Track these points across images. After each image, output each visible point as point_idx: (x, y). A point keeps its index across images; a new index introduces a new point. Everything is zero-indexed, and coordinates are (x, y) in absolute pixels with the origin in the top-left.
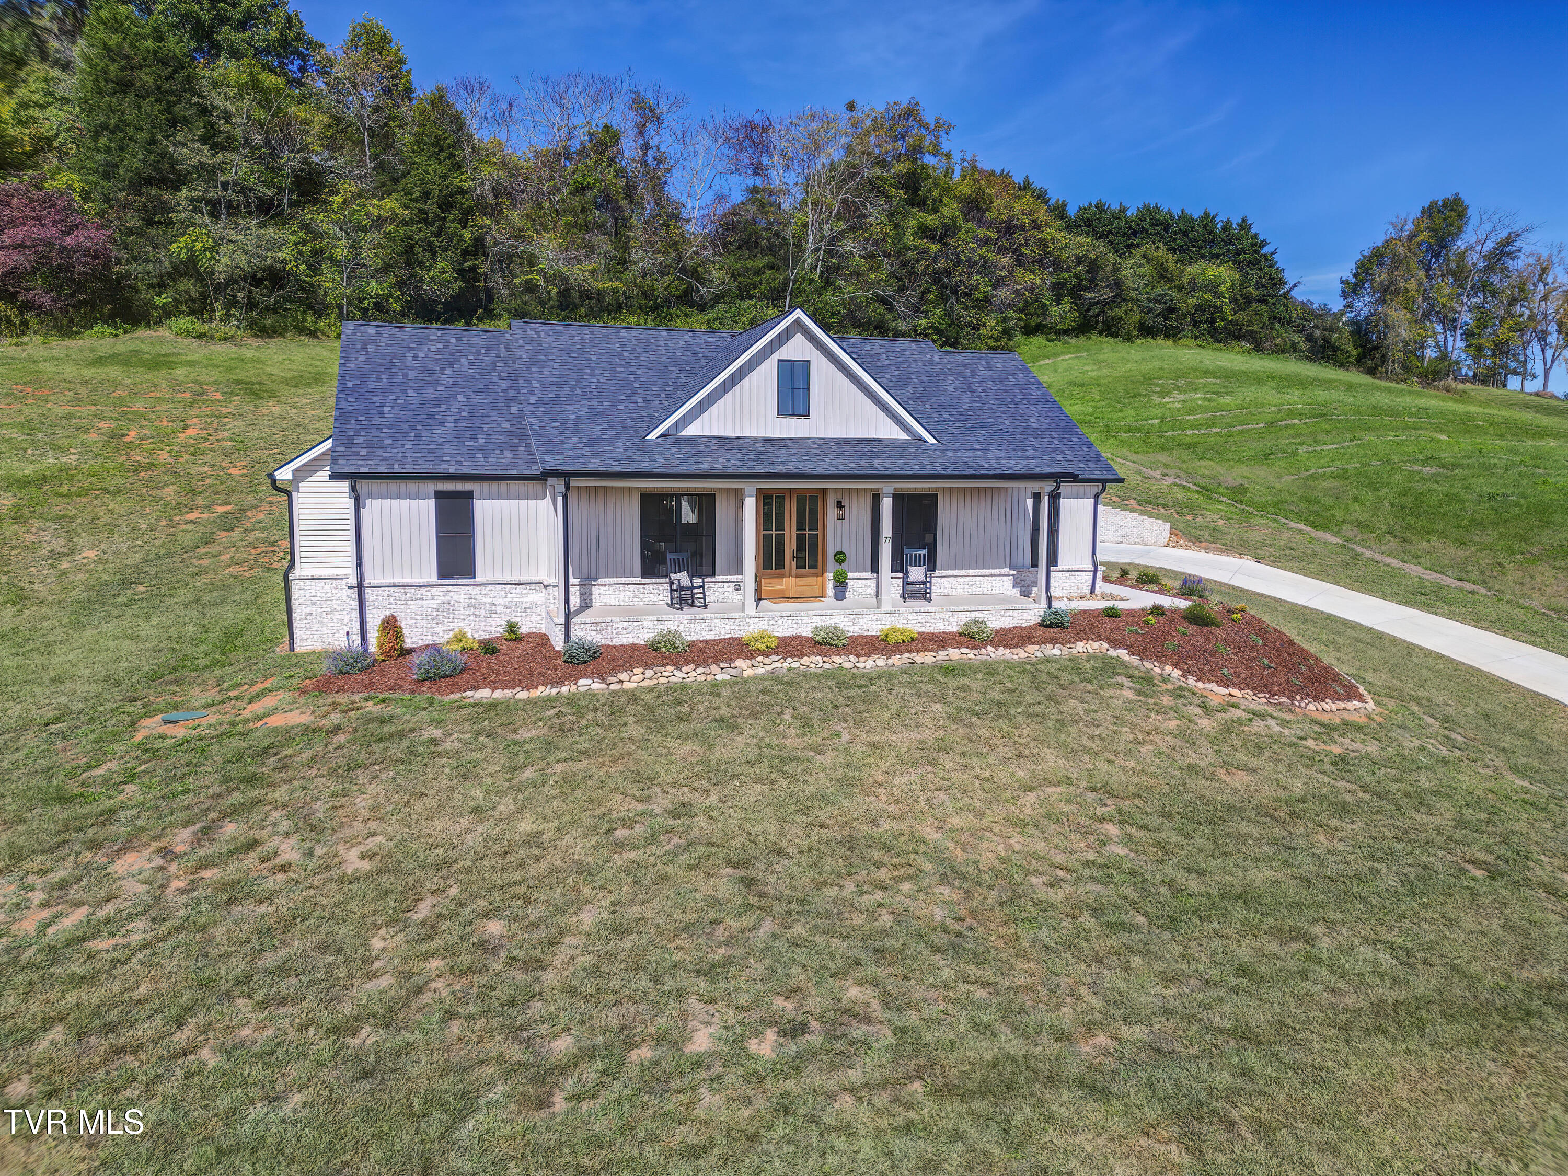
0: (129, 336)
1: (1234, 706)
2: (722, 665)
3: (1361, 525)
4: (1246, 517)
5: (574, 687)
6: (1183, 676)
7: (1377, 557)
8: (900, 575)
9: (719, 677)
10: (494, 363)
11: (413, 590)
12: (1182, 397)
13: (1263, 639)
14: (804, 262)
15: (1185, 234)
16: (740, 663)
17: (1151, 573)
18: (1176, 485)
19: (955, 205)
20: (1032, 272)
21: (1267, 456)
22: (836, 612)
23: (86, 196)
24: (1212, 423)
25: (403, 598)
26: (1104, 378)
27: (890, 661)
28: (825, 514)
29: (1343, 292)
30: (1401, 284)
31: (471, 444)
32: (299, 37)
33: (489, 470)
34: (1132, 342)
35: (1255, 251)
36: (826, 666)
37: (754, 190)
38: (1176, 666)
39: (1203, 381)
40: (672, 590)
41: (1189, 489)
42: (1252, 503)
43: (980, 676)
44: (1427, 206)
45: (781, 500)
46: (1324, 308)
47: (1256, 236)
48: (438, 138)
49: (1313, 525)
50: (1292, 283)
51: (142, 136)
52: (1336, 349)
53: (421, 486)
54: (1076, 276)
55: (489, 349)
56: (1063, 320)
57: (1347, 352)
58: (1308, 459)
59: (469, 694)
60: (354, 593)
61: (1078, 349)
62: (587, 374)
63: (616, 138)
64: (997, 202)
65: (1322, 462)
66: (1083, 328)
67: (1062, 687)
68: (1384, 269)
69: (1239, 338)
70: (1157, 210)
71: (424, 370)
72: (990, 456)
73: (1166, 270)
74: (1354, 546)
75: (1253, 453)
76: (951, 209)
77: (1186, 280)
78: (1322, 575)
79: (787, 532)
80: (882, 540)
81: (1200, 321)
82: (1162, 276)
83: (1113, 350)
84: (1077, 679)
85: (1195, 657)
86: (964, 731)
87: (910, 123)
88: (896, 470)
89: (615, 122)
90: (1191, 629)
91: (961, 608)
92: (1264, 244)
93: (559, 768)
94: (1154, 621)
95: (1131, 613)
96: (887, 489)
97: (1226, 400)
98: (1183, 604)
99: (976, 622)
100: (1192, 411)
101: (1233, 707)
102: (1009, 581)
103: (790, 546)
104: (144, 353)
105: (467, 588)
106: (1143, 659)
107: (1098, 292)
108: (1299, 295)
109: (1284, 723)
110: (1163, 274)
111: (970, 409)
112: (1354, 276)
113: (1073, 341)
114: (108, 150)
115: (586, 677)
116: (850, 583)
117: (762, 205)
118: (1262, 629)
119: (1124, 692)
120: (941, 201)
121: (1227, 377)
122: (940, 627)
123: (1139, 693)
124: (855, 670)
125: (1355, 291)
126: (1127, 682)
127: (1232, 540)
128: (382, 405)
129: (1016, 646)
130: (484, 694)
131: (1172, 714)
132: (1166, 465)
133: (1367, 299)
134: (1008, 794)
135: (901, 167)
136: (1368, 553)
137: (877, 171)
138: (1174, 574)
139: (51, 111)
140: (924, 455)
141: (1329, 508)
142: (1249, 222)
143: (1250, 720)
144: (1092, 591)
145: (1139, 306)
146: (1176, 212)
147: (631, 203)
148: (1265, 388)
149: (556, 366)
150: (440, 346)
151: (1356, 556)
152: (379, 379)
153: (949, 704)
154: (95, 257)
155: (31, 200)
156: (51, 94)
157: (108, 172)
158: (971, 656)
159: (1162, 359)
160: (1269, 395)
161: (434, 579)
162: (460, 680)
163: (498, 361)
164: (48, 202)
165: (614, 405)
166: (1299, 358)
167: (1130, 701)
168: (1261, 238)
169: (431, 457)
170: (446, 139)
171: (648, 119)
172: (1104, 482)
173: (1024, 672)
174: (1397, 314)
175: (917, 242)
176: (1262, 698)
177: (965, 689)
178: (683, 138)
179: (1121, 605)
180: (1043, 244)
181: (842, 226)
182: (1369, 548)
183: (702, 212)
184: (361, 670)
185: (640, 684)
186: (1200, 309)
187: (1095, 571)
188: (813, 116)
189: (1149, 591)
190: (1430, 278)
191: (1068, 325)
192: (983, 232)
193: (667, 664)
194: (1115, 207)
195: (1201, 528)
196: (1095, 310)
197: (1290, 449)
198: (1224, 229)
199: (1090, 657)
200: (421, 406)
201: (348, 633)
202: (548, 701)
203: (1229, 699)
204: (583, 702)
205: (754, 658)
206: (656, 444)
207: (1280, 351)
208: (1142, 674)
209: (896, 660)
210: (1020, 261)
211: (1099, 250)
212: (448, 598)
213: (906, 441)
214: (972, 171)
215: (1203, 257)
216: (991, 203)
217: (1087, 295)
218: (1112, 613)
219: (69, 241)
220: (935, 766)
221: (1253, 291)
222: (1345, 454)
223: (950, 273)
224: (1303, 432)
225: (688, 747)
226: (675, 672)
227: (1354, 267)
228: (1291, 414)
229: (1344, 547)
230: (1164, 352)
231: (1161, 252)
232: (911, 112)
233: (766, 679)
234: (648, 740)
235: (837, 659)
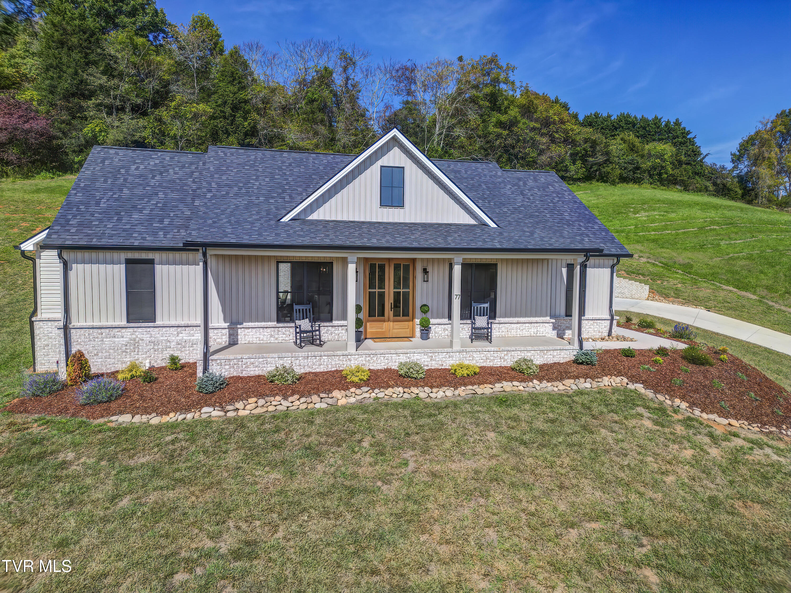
0: (60, 178)
1: (736, 435)
2: (322, 395)
3: (768, 288)
4: (695, 282)
5: (198, 414)
6: (689, 407)
7: (783, 308)
8: (469, 321)
9: (317, 406)
10: (192, 172)
11: (107, 330)
12: (647, 214)
13: (747, 376)
14: (434, 140)
15: (644, 128)
16: (336, 394)
17: (649, 320)
18: (648, 262)
19: (517, 110)
20: (560, 147)
21: (702, 247)
22: (419, 350)
23: (40, 103)
24: (665, 228)
25: (100, 336)
26: (601, 204)
27: (457, 392)
28: (414, 277)
29: (733, 160)
30: (766, 155)
31: (158, 225)
32: (164, 22)
33: (166, 244)
34: (616, 186)
35: (684, 137)
36: (406, 396)
37: (407, 102)
38: (683, 398)
39: (658, 205)
40: (296, 333)
41: (657, 265)
42: (697, 274)
43: (527, 407)
44: (779, 113)
45: (382, 268)
46: (723, 168)
47: (684, 128)
48: (232, 73)
49: (737, 287)
50: (705, 154)
51: (71, 71)
52: (729, 190)
53: (115, 255)
54: (584, 149)
55: (191, 164)
56: (577, 173)
57: (736, 192)
58: (727, 248)
59: (114, 418)
60: (61, 332)
61: (586, 189)
62: (253, 179)
63: (331, 73)
64: (540, 108)
65: (736, 250)
66: (588, 178)
67: (594, 417)
68: (756, 147)
69: (675, 184)
70: (628, 116)
71: (140, 176)
72: (536, 235)
73: (634, 146)
74: (766, 301)
75: (693, 245)
76: (514, 112)
77: (646, 152)
78: (750, 319)
79: (386, 290)
80: (454, 297)
81: (653, 175)
82: (632, 150)
83: (605, 190)
84: (605, 410)
85: (696, 391)
86: (513, 461)
87: (493, 66)
88: (464, 245)
89: (331, 66)
90: (691, 368)
91: (513, 348)
92: (689, 133)
93: (153, 497)
94: (662, 361)
95: (642, 352)
96: (458, 258)
97: (673, 215)
98: (681, 346)
99: (525, 360)
100: (653, 221)
101: (734, 436)
102: (549, 327)
103: (389, 301)
104: (64, 187)
105: (148, 330)
106: (656, 392)
107: (597, 158)
108: (708, 161)
109: (779, 451)
110: (632, 148)
111: (522, 205)
112: (738, 151)
113: (582, 185)
114: (52, 78)
115: (208, 406)
116: (433, 328)
117: (410, 110)
118: (744, 368)
119: (644, 422)
120: (509, 108)
121: (671, 204)
122: (498, 363)
123: (656, 423)
124: (428, 400)
125: (738, 159)
126: (646, 413)
127: (689, 296)
128: (101, 199)
129: (556, 379)
130: (125, 419)
131: (687, 444)
132: (641, 251)
133: (746, 163)
134: (552, 532)
135: (487, 90)
136: (777, 306)
137: (474, 92)
138: (665, 322)
139: (27, 60)
140: (486, 235)
141: (746, 277)
142: (680, 121)
143: (751, 449)
144: (610, 334)
145: (619, 166)
146: (639, 117)
147: (339, 108)
148: (694, 209)
149: (232, 174)
150: (157, 162)
151: (769, 308)
152: (106, 181)
153: (501, 433)
154: (42, 135)
155: (9, 105)
156: (28, 51)
157: (52, 90)
158: (521, 388)
159: (633, 194)
160: (697, 213)
161: (124, 323)
162: (113, 405)
163: (195, 172)
164: (18, 105)
165: (267, 199)
166: (709, 195)
167: (651, 431)
168: (687, 130)
169: (124, 234)
170: (237, 74)
171: (348, 64)
172: (618, 256)
173: (562, 403)
174: (764, 171)
175: (496, 130)
176: (755, 428)
177: (516, 419)
178: (368, 73)
179: (634, 346)
180: (566, 132)
181: (454, 121)
182: (776, 302)
183: (378, 115)
184: (50, 393)
185: (252, 412)
186: (654, 168)
187: (612, 320)
188: (439, 62)
189: (648, 333)
190: (781, 152)
191: (580, 176)
192: (532, 124)
193: (277, 394)
194: (605, 115)
195: (669, 289)
196: (595, 168)
197: (715, 242)
198: (666, 125)
199: (615, 390)
200: (129, 200)
201: (57, 362)
202: (172, 427)
203: (729, 429)
204: (198, 429)
205: (348, 389)
206: (286, 224)
207: (699, 191)
208: (656, 406)
209: (462, 391)
210: (553, 140)
211: (597, 136)
212: (134, 336)
213: (475, 225)
214: (526, 92)
215: (654, 140)
216: (537, 108)
217: (591, 159)
218: (628, 353)
219: (27, 126)
220: (487, 498)
221: (683, 158)
222: (749, 246)
223: (514, 146)
224: (721, 233)
225: (275, 475)
226: (282, 402)
227: (738, 146)
228: (713, 222)
229: (760, 301)
230: (633, 191)
231: (631, 137)
232: (493, 60)
233: (354, 408)
234: (240, 468)
235: (415, 390)
